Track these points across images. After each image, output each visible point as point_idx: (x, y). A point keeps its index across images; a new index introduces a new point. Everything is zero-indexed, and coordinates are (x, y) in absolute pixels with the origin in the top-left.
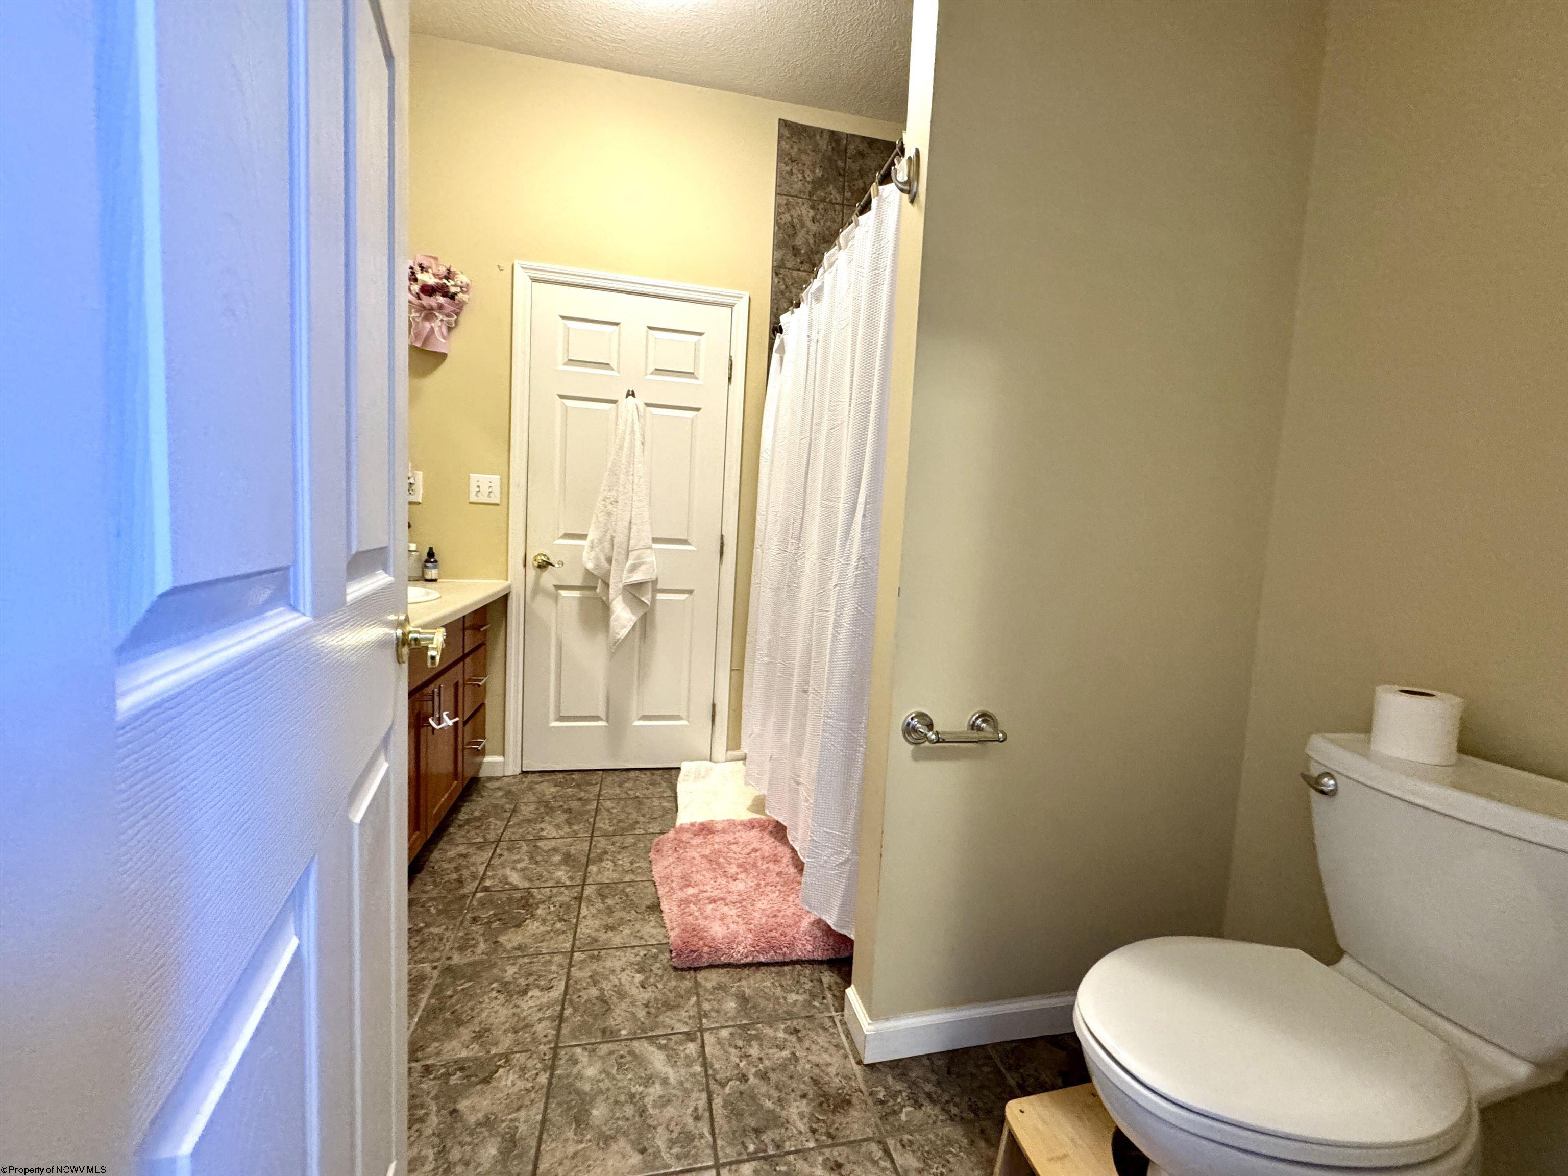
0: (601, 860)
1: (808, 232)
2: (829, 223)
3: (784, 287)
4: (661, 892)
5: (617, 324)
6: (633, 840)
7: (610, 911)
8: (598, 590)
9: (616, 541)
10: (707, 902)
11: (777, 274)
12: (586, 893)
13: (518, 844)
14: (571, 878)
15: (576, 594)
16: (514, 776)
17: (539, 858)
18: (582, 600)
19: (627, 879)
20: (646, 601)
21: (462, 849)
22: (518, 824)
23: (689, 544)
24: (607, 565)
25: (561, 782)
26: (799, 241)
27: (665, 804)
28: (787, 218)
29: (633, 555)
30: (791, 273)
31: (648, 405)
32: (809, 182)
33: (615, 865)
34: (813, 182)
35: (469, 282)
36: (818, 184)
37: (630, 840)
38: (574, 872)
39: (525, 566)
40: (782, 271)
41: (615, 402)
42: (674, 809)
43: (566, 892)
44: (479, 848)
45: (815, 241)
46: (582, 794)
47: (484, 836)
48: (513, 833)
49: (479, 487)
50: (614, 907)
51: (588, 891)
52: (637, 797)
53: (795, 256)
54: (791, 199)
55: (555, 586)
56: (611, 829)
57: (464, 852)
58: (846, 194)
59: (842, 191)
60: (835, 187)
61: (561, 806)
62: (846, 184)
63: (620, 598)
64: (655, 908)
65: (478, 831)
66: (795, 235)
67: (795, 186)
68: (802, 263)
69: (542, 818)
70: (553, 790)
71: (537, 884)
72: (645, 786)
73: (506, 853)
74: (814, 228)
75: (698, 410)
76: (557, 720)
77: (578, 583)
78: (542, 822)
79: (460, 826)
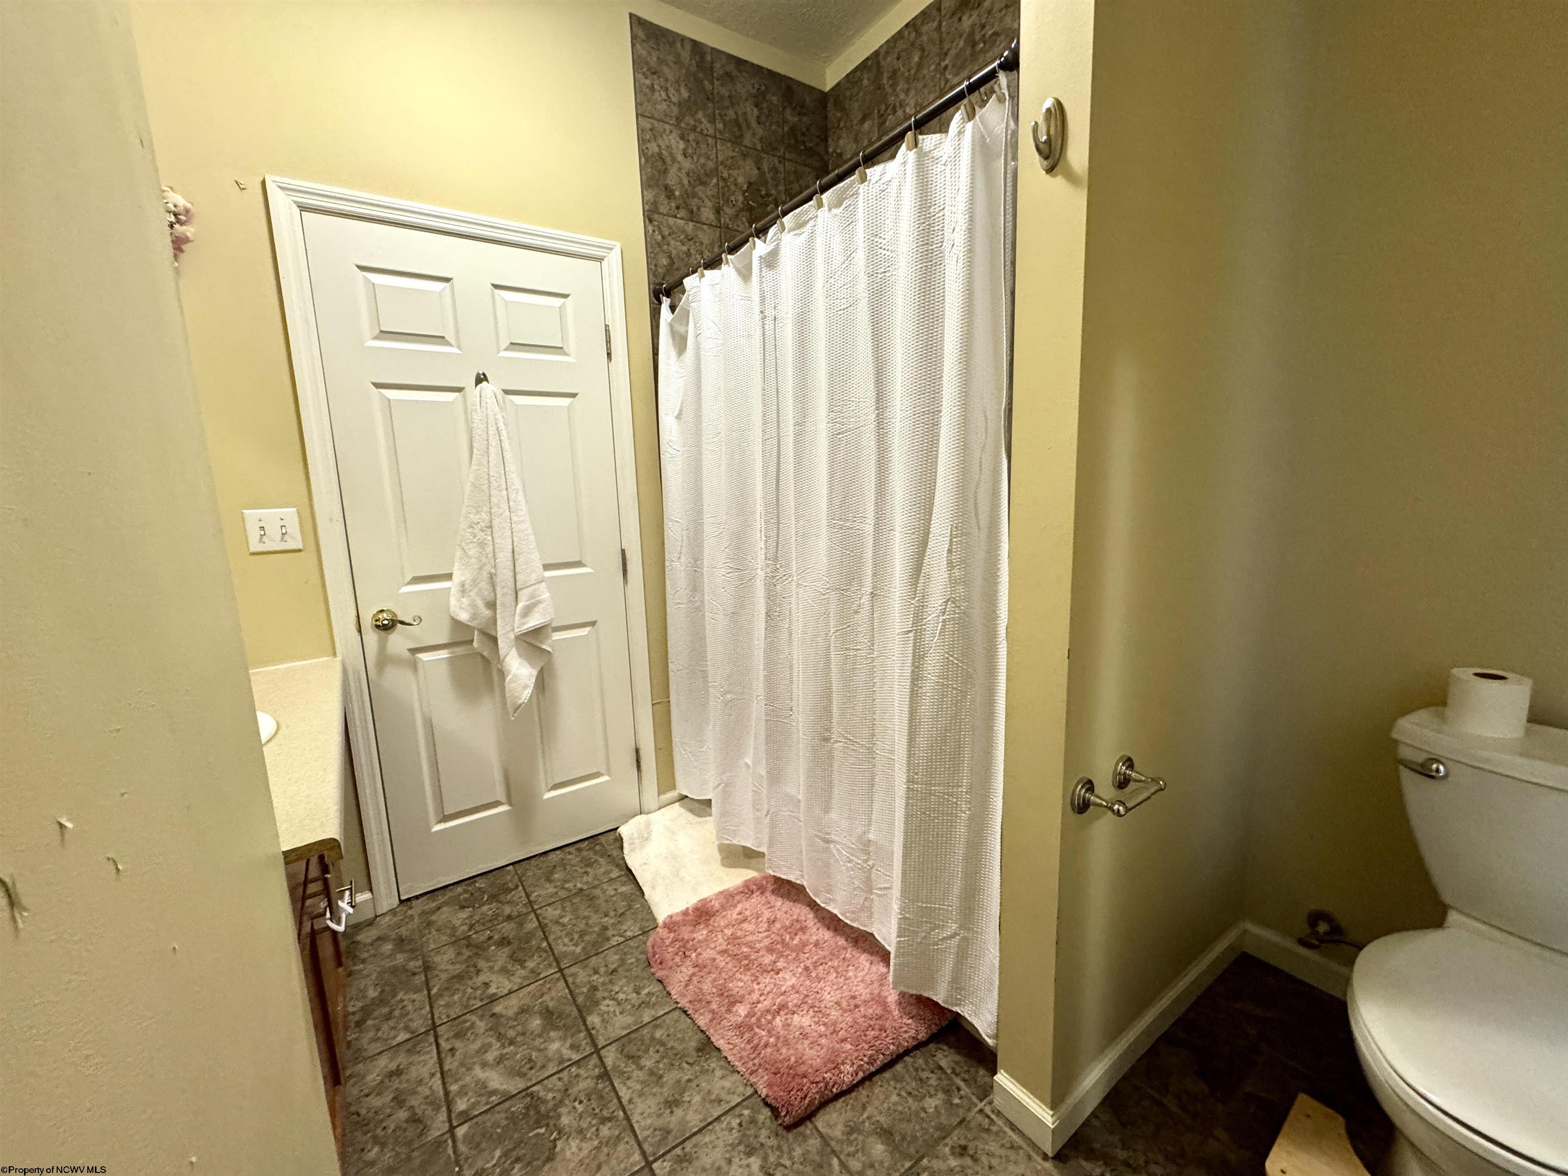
0: (597, 1003)
1: (680, 169)
2: (702, 161)
3: (660, 237)
4: (702, 1021)
5: (447, 280)
6: (617, 957)
7: (656, 1077)
8: (475, 644)
9: (498, 580)
10: (769, 1017)
11: (651, 221)
12: (609, 1062)
13: (466, 1021)
14: (574, 1047)
15: (443, 654)
16: (393, 912)
17: (511, 1033)
18: (451, 661)
19: (646, 1019)
20: (548, 649)
21: (384, 1063)
22: (447, 989)
23: (584, 566)
24: (487, 613)
25: (466, 900)
26: (672, 179)
27: (622, 889)
28: (653, 148)
29: (524, 596)
30: (667, 220)
31: (507, 392)
32: (674, 104)
33: (619, 1004)
34: (680, 105)
35: (189, 206)
36: (686, 107)
37: (613, 958)
38: (573, 1035)
39: (360, 631)
40: (656, 217)
41: (459, 390)
42: (638, 893)
43: (582, 1072)
44: (410, 1052)
45: (689, 182)
46: (507, 910)
47: (407, 1028)
48: (447, 1006)
49: (262, 528)
50: (659, 1069)
51: (611, 1057)
52: (581, 890)
53: (669, 198)
54: (656, 124)
55: (410, 650)
56: (578, 950)
57: (393, 1066)
58: (717, 125)
59: (712, 120)
60: (705, 115)
61: (490, 938)
62: (717, 112)
63: (514, 652)
64: (707, 1047)
65: (391, 1023)
66: (666, 171)
67: (658, 107)
68: (678, 208)
69: (475, 966)
70: (464, 915)
71: (535, 1076)
72: (580, 870)
73: (458, 1044)
74: (687, 164)
75: (574, 395)
76: (440, 822)
77: (444, 640)
78: (478, 972)
79: (359, 1024)
